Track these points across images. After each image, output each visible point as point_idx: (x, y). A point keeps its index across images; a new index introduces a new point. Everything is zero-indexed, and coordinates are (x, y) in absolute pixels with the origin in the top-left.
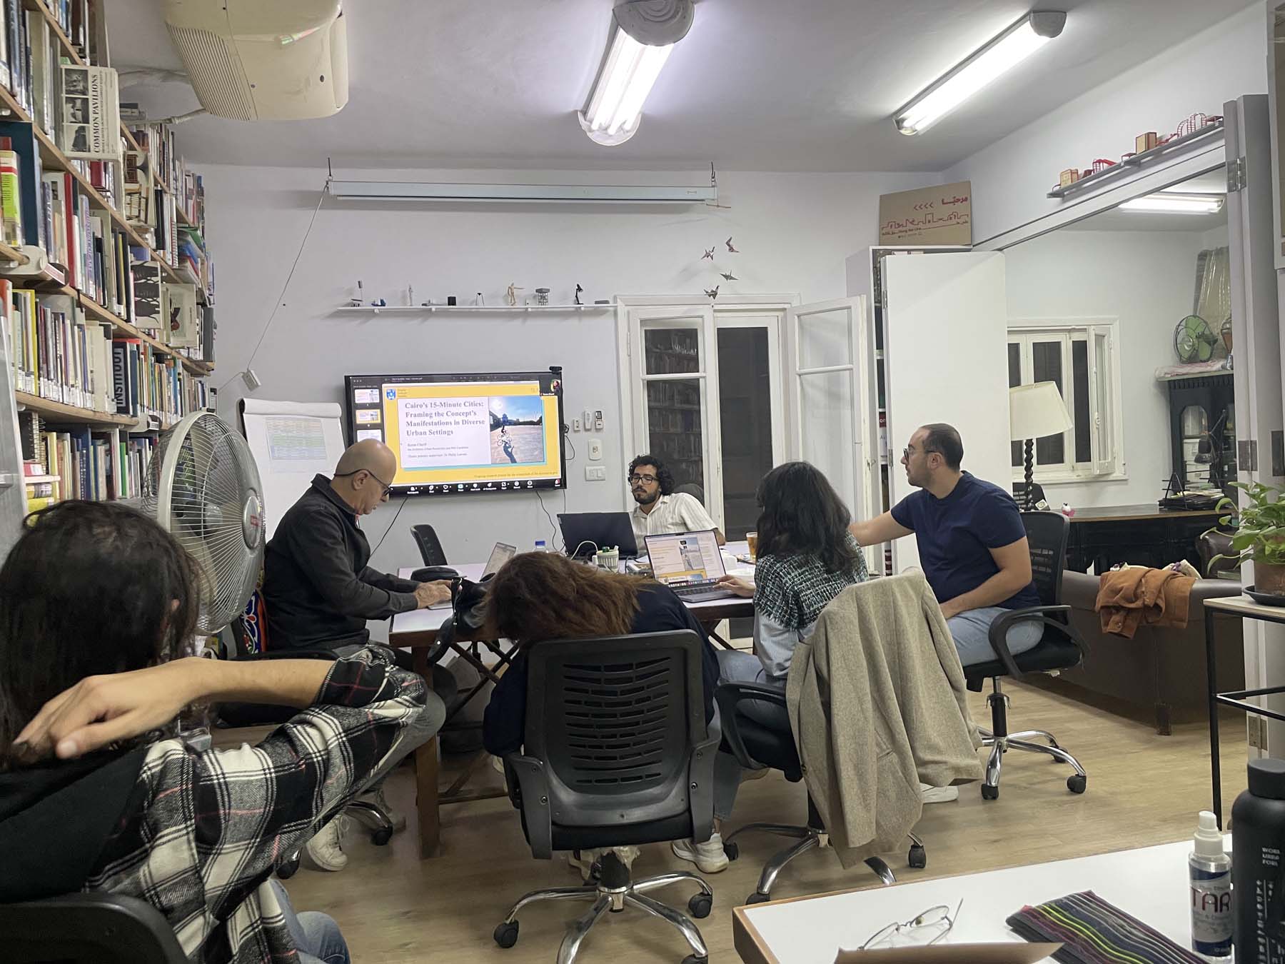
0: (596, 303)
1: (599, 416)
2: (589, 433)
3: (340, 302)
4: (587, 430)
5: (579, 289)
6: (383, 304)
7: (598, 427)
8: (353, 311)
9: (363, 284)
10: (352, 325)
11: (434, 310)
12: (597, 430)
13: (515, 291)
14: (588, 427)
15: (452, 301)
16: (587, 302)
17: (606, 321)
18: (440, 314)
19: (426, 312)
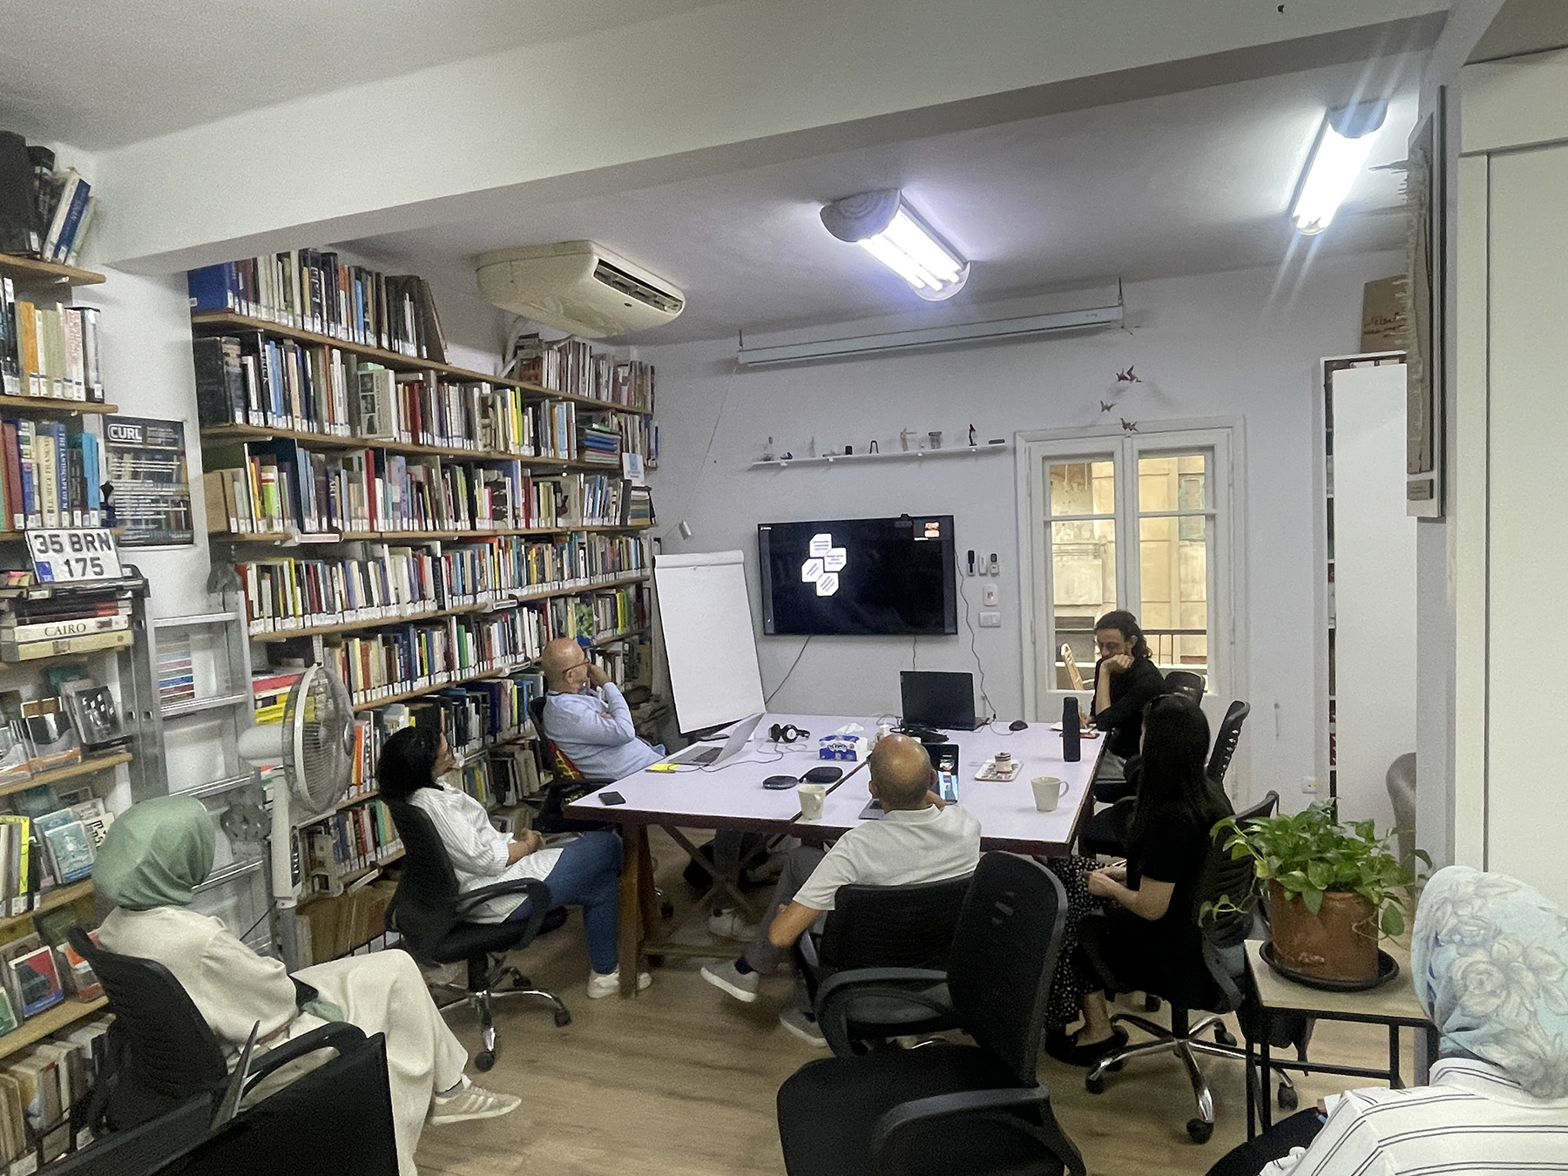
0: (991, 442)
1: (994, 558)
2: (984, 578)
3: (755, 458)
4: (981, 575)
5: (972, 429)
6: (790, 456)
7: (994, 571)
8: (767, 464)
9: (774, 440)
10: (767, 476)
11: (831, 460)
12: (994, 575)
13: (908, 436)
14: (983, 571)
15: (849, 450)
16: (982, 444)
17: (1005, 461)
18: (837, 462)
19: (824, 463)
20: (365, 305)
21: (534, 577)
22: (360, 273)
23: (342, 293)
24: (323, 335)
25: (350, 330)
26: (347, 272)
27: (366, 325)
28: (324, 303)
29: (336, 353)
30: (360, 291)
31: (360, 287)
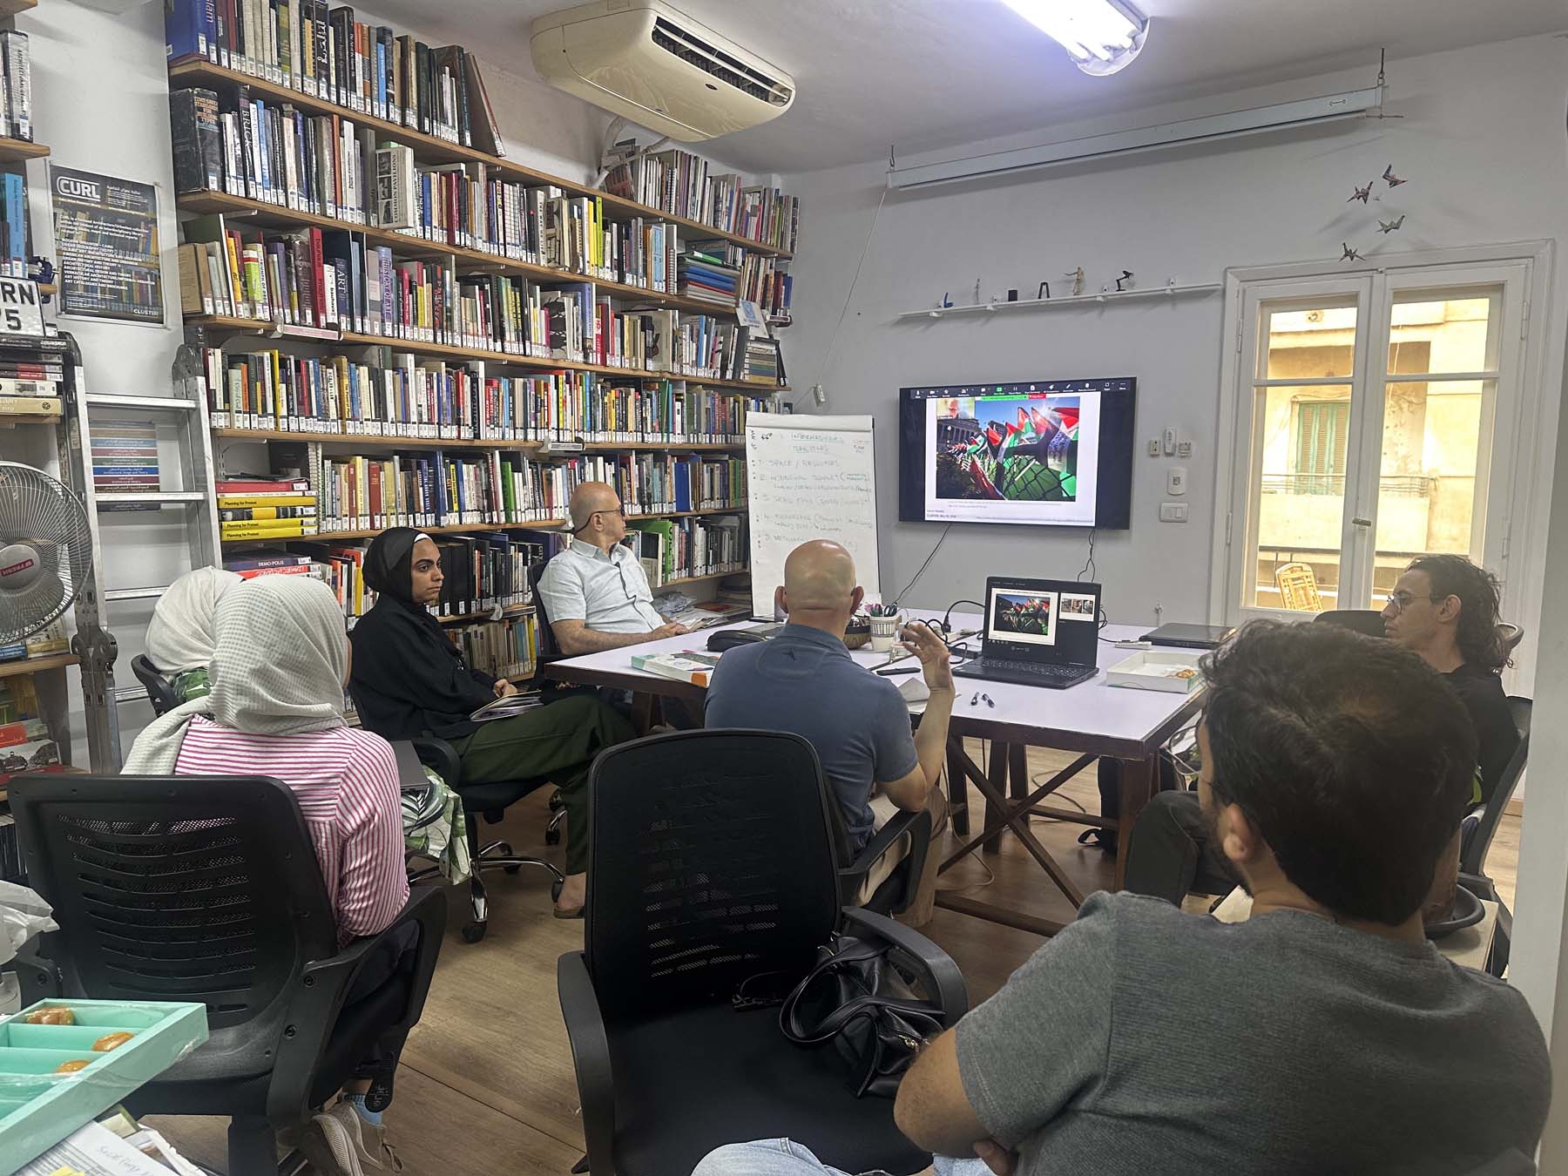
2: (1172, 458)
4: (1167, 454)
10: (916, 331)
14: (1168, 451)
15: (1013, 295)
17: (1209, 306)
18: (998, 312)
19: (982, 313)
20: (389, 73)
21: (612, 424)
22: (383, 35)
23: (359, 57)
24: (329, 101)
25: (368, 100)
26: (366, 32)
27: (389, 97)
28: (333, 65)
29: (349, 127)
30: (382, 56)
31: (382, 52)
